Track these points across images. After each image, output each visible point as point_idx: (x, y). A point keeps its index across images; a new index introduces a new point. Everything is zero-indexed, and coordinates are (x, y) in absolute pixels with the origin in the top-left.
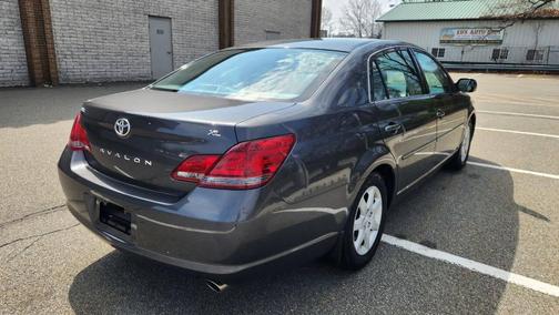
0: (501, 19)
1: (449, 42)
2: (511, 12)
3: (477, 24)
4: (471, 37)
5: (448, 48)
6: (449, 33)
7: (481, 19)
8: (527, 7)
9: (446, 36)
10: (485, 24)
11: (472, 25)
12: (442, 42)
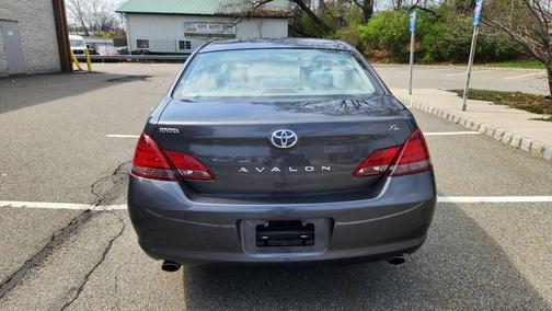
0: (232, 16)
1: (193, 35)
2: (238, 10)
3: (214, 20)
4: (210, 31)
5: (193, 41)
6: (191, 26)
7: (216, 15)
8: (248, 7)
9: (188, 29)
10: (220, 20)
11: (210, 20)
12: (186, 35)
